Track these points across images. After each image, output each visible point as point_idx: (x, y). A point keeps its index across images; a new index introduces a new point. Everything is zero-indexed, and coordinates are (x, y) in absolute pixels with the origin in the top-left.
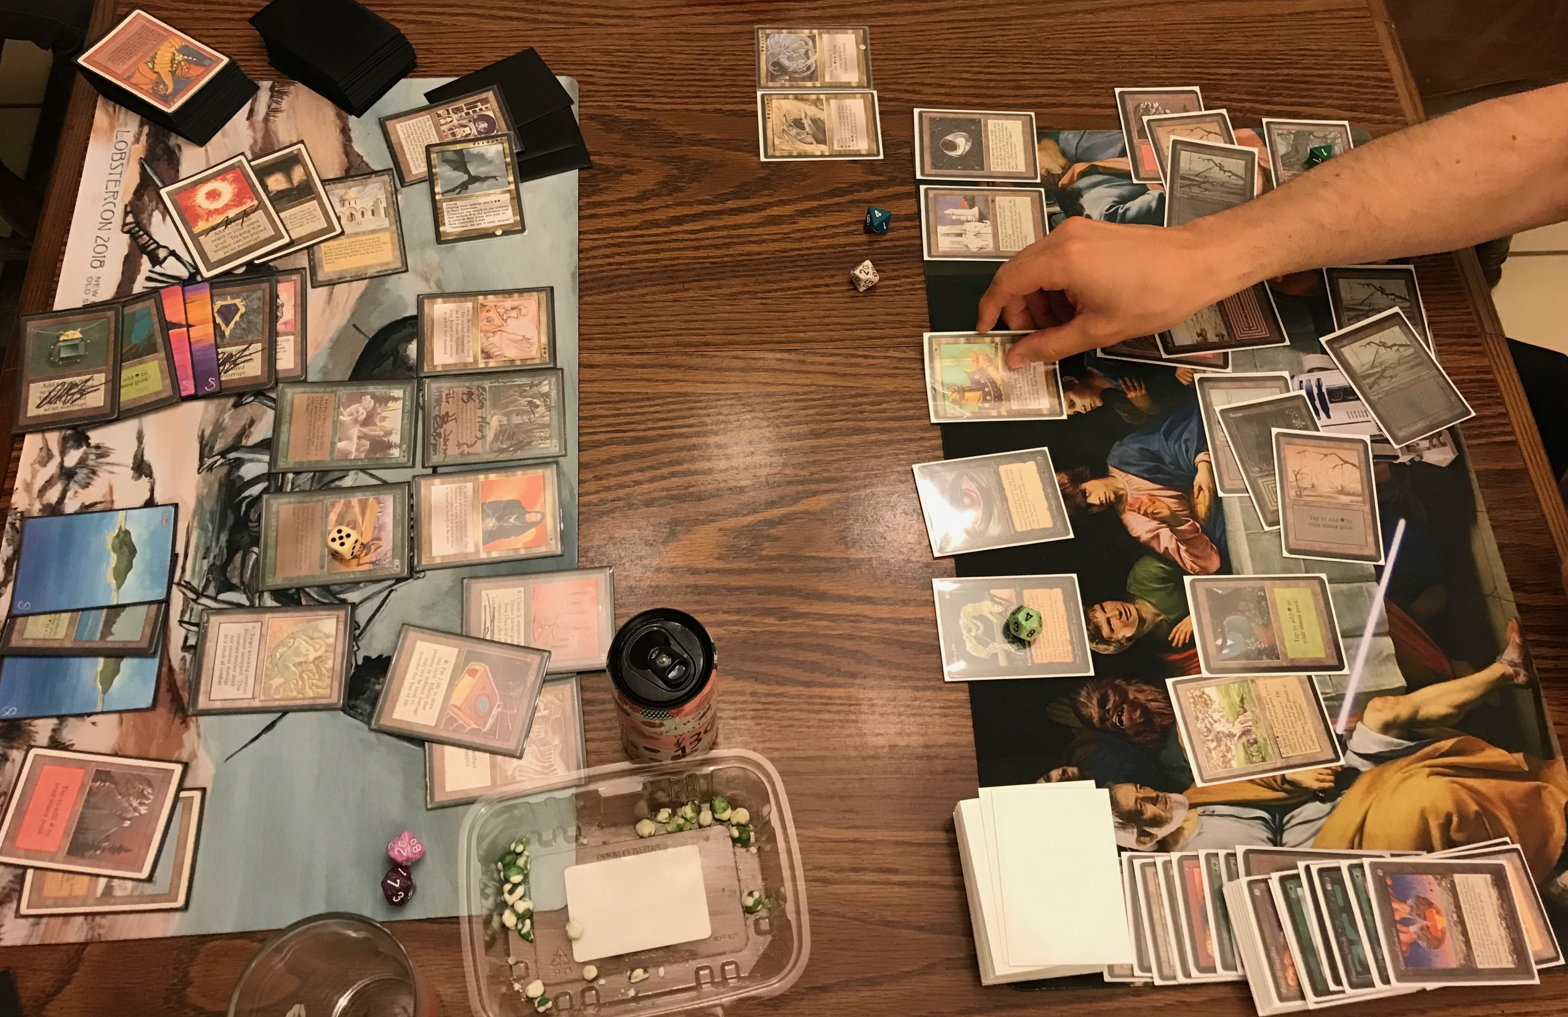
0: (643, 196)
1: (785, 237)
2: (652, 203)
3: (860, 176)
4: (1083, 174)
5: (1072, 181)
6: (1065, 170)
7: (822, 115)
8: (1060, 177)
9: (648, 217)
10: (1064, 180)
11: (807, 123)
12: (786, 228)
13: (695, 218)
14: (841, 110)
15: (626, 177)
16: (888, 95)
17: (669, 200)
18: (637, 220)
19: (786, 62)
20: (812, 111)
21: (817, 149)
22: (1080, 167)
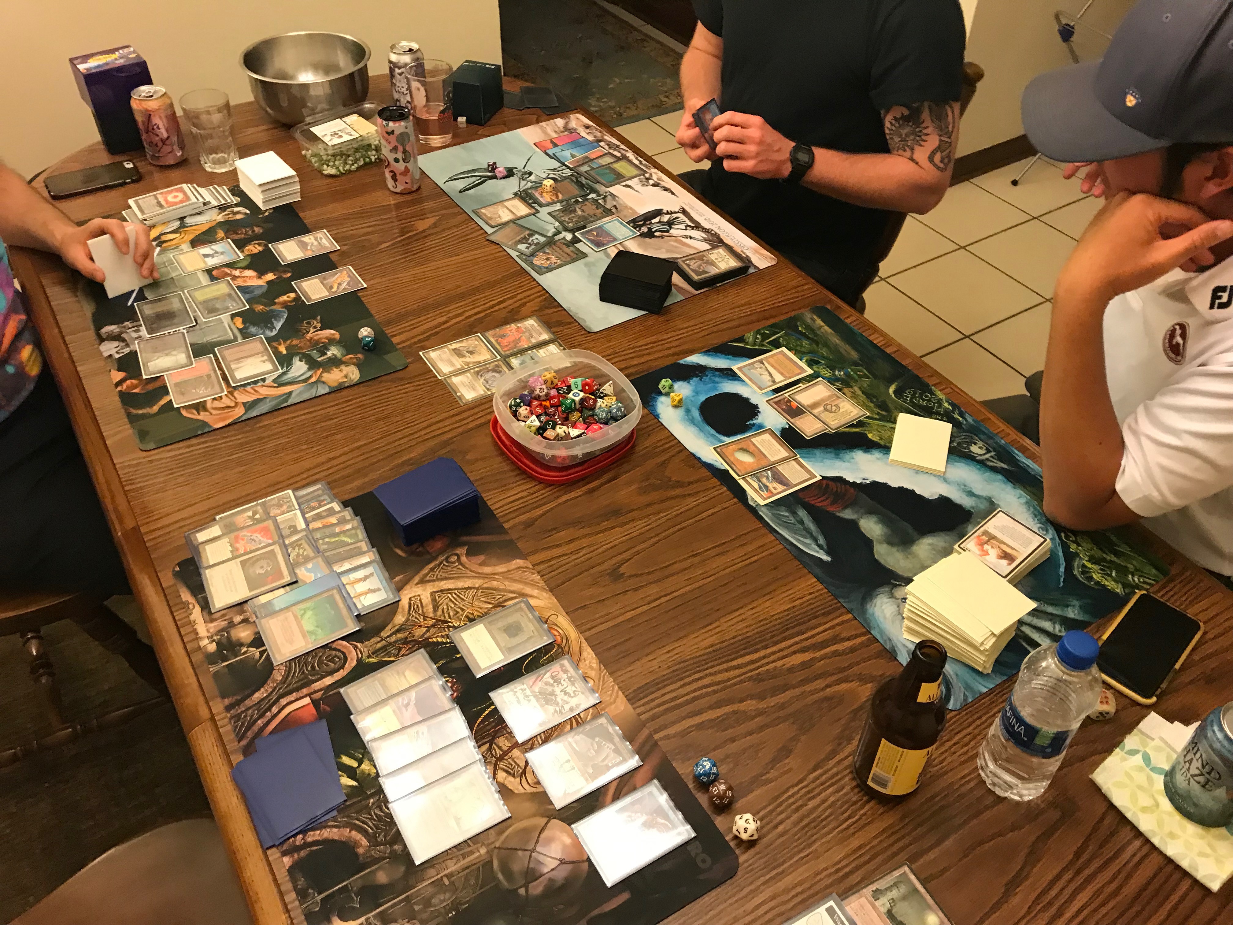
0: (524, 305)
1: (449, 312)
2: (517, 304)
3: (426, 343)
4: (310, 377)
5: (315, 373)
6: (321, 376)
7: (461, 360)
8: (322, 372)
9: (515, 299)
10: (319, 372)
11: (467, 354)
12: (450, 315)
13: (495, 305)
14: (452, 364)
15: (537, 308)
16: (433, 379)
17: (511, 307)
18: (519, 297)
19: (495, 374)
20: (468, 360)
21: (454, 345)
22: (313, 379)
